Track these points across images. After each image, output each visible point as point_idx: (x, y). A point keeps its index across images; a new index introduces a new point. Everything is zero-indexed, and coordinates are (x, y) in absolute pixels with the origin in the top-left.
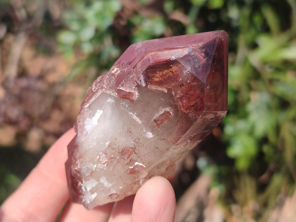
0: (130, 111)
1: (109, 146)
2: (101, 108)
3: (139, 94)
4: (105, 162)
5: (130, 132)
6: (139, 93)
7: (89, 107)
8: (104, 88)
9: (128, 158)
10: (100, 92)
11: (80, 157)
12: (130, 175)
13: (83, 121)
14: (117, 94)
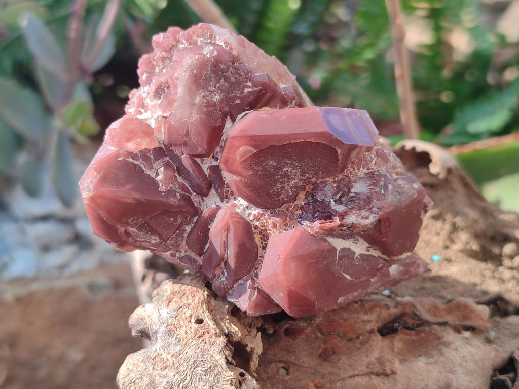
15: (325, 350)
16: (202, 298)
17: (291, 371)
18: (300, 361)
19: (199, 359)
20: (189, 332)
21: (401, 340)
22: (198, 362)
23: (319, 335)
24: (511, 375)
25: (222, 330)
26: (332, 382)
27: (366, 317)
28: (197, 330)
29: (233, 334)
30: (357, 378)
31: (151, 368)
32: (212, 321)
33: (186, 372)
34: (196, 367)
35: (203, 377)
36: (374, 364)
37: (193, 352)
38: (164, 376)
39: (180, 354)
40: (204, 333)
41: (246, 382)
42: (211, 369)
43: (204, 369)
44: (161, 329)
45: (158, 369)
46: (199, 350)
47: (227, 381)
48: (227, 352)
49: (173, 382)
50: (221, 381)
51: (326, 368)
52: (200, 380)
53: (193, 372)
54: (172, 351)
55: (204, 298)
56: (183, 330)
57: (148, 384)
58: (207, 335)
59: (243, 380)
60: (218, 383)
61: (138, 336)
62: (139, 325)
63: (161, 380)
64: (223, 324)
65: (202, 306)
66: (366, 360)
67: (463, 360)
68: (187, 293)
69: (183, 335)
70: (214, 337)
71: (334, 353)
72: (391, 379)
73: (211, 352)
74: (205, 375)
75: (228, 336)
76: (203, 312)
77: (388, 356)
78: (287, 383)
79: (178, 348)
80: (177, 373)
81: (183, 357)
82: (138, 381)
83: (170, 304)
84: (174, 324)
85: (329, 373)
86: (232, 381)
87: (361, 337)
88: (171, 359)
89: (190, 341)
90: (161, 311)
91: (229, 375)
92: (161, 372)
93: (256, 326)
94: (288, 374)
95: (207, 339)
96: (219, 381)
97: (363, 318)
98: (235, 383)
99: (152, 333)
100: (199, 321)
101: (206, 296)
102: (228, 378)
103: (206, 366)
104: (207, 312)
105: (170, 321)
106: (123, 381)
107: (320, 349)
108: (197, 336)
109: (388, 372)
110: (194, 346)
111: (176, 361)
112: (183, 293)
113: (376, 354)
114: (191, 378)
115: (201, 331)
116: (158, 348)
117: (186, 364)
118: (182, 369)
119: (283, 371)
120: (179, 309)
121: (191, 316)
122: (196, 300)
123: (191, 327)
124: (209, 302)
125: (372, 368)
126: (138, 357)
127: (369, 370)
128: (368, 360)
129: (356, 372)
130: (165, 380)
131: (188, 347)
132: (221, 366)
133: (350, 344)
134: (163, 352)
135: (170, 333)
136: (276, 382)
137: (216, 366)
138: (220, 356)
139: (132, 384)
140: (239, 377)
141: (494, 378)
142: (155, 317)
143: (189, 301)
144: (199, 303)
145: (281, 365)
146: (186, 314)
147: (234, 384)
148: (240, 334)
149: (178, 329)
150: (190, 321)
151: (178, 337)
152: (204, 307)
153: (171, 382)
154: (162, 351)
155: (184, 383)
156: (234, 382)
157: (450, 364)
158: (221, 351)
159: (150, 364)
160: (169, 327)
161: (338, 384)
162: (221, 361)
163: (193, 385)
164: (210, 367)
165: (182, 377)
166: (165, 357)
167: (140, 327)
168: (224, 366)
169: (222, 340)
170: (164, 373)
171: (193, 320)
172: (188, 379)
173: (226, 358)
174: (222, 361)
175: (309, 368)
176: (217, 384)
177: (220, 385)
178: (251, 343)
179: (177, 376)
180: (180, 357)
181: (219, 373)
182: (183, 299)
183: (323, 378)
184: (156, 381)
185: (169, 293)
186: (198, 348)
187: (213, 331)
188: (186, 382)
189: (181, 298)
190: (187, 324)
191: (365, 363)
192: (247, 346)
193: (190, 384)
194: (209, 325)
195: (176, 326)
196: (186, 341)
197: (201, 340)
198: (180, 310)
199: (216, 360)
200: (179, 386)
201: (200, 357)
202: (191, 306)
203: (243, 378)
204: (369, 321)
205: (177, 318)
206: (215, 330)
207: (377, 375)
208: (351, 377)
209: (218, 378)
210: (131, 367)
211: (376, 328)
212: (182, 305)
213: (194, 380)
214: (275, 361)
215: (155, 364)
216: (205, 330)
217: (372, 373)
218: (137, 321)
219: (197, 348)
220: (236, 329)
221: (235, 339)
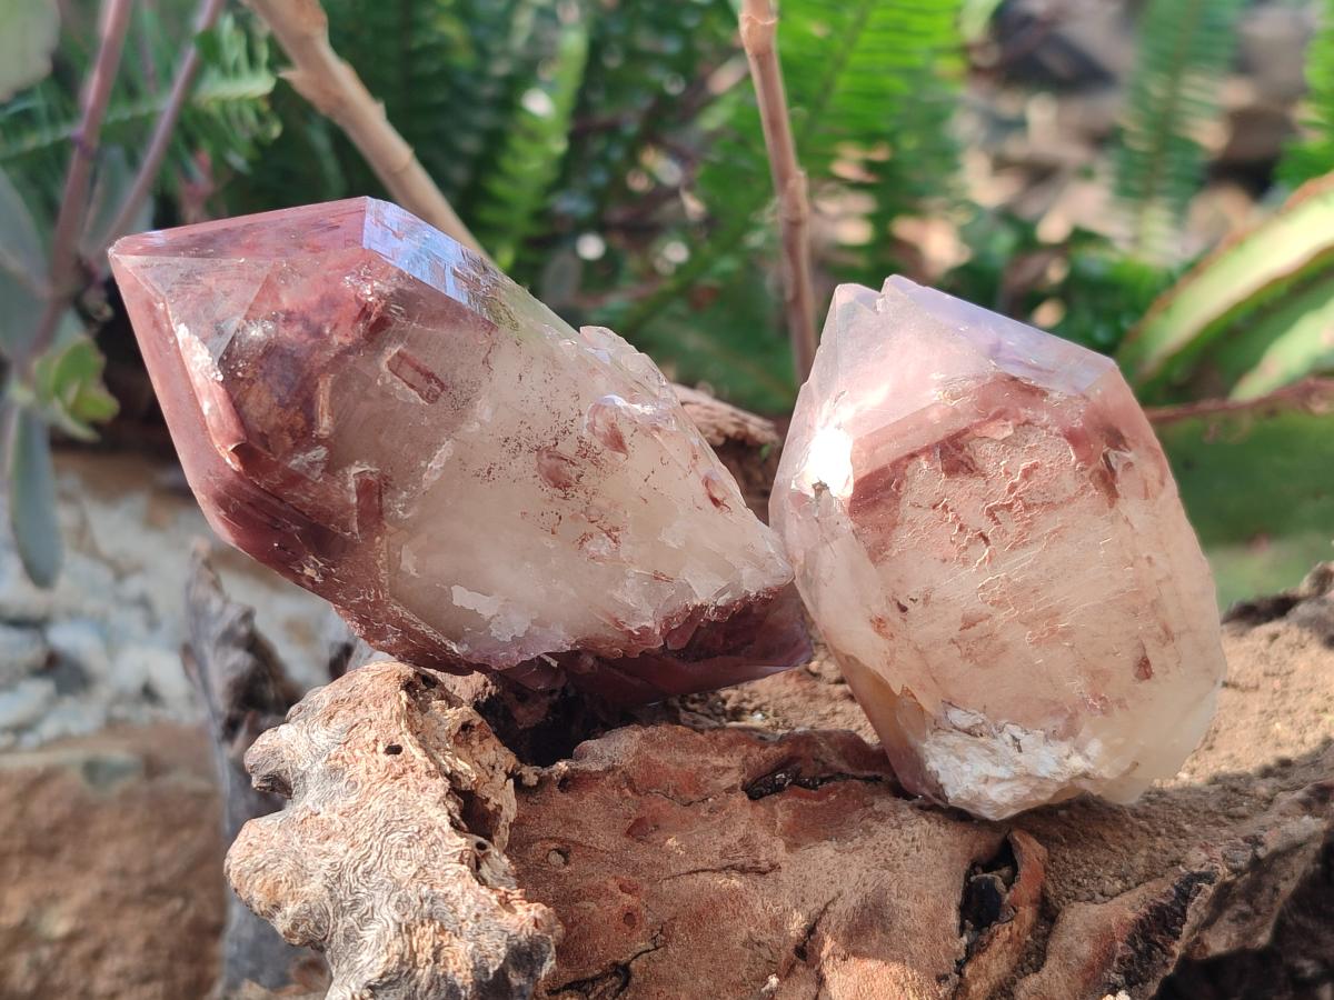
0: (418, 482)
1: (553, 533)
2: (445, 595)
3: (357, 463)
4: (609, 536)
5: (489, 473)
6: (352, 462)
7: (457, 640)
8: (377, 596)
9: (574, 464)
10: (395, 608)
11: (618, 624)
12: (629, 448)
13: (505, 646)
14: (378, 539)
15: (640, 822)
16: (397, 709)
17: (572, 858)
18: (591, 839)
19: (395, 818)
20: (373, 770)
21: (789, 806)
22: (394, 823)
23: (628, 792)
24: (1005, 871)
25: (440, 766)
26: (652, 881)
27: (720, 762)
28: (389, 766)
29: (460, 776)
30: (702, 876)
31: (297, 840)
32: (419, 749)
33: (369, 843)
34: (390, 833)
35: (405, 850)
36: (737, 851)
37: (382, 804)
38: (324, 853)
39: (357, 809)
40: (404, 771)
41: (489, 860)
42: (421, 834)
43: (406, 835)
44: (315, 768)
45: (311, 840)
46: (396, 800)
47: (453, 855)
48: (451, 805)
49: (344, 863)
50: (440, 856)
51: (641, 855)
52: (399, 855)
53: (383, 841)
54: (341, 806)
55: (402, 708)
56: (362, 766)
57: (291, 872)
58: (410, 774)
59: (483, 856)
60: (435, 861)
61: (265, 788)
62: (266, 765)
63: (319, 862)
64: (441, 757)
65: (398, 723)
66: (721, 842)
67: (912, 847)
68: (367, 700)
69: (362, 775)
70: (424, 777)
71: (657, 827)
72: (770, 880)
73: (420, 804)
74: (409, 847)
75: (452, 777)
76: (401, 734)
77: (763, 836)
78: (565, 880)
79: (353, 800)
80: (352, 846)
81: (364, 816)
82: (271, 866)
83: (332, 722)
84: (343, 757)
85: (649, 864)
86: (462, 855)
87: (710, 800)
88: (338, 821)
89: (377, 786)
90: (313, 736)
91: (458, 843)
92: (319, 847)
93: (504, 769)
94: (566, 863)
95: (411, 780)
96: (436, 856)
97: (716, 763)
98: (469, 859)
99: (296, 779)
100: (394, 750)
101: (405, 706)
102: (455, 850)
103: (410, 829)
104: (409, 734)
105: (333, 752)
106: (238, 869)
107: (630, 818)
108: (390, 776)
109: (764, 865)
110: (385, 795)
111: (349, 824)
112: (357, 700)
113: (740, 830)
114: (381, 853)
115: (398, 768)
116: (310, 804)
117: (369, 829)
118: (361, 837)
119: (556, 858)
120: (352, 728)
121: (376, 741)
122: (386, 712)
123: (377, 762)
124: (411, 717)
125: (733, 858)
126: (269, 823)
127: (726, 862)
128: (726, 841)
129: (701, 865)
130: (328, 860)
131: (373, 797)
132: (440, 828)
133: (689, 812)
134: (322, 810)
135: (334, 773)
136: (544, 879)
137: (431, 828)
138: (438, 811)
139: (259, 873)
140: (476, 850)
141: (973, 879)
142: (301, 747)
143: (372, 715)
144: (391, 718)
145: (553, 845)
146: (367, 738)
147: (466, 861)
148: (474, 775)
149: (351, 766)
150: (375, 750)
151: (352, 779)
152: (403, 724)
153: (338, 864)
154: (319, 807)
155: (368, 864)
156: (466, 856)
157: (887, 854)
158: (439, 802)
159: (296, 832)
160: (333, 762)
161: (666, 886)
162: (439, 819)
163: (385, 866)
164: (419, 831)
165: (362, 853)
166: (326, 817)
167: (268, 770)
168: (447, 827)
169: (441, 785)
170: (325, 847)
171: (381, 748)
172: (375, 854)
173: (449, 814)
174: (444, 820)
175: (608, 852)
176: (433, 863)
177: (438, 863)
178: (497, 797)
179: (351, 850)
180: (357, 816)
181: (437, 842)
182: (358, 712)
183: (634, 874)
184: (309, 864)
185: (327, 703)
186: (394, 798)
187: (423, 767)
188: (370, 861)
189: (353, 710)
190: (369, 756)
191: (718, 848)
192: (488, 800)
193: (378, 864)
194: (414, 756)
195: (347, 760)
196: (367, 786)
197: (398, 782)
198: (355, 730)
199: (429, 818)
200: (355, 869)
201: (397, 813)
202: (375, 724)
203: (483, 852)
204: (727, 769)
205: (348, 745)
206: (427, 766)
207: (743, 870)
208: (690, 873)
209: (434, 851)
210: (254, 841)
211: (739, 782)
212: (356, 721)
213: (386, 857)
214: (542, 839)
215: (305, 831)
216: (407, 766)
217: (733, 867)
218: (263, 758)
219: (391, 797)
220: (468, 767)
221: (465, 784)
